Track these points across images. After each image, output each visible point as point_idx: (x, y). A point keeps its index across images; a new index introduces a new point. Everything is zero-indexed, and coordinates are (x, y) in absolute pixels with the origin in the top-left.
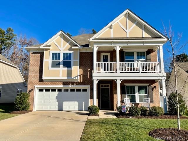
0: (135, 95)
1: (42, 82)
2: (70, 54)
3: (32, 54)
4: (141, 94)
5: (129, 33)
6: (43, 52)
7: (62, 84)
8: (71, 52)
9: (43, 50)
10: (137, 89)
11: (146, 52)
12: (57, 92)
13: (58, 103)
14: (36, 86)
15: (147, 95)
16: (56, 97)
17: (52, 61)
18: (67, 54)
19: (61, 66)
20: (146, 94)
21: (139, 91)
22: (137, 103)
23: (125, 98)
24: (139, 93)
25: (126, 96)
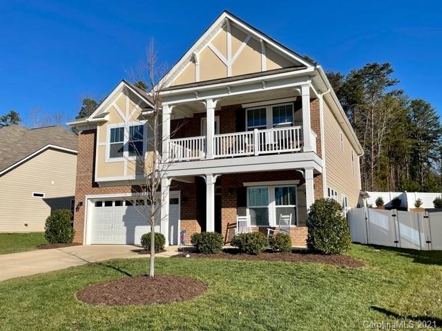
0: (267, 209)
1: (97, 189)
2: (142, 127)
3: (82, 134)
4: (282, 206)
5: (233, 66)
6: (96, 130)
7: (130, 191)
8: (144, 122)
9: (96, 124)
10: (271, 194)
11: (293, 104)
12: (124, 207)
13: (127, 230)
14: (88, 197)
15: (295, 208)
16: (124, 217)
17: (111, 145)
18: (136, 127)
19: (126, 153)
21: (277, 198)
22: (272, 226)
23: (245, 215)
24: (277, 204)
25: (248, 210)
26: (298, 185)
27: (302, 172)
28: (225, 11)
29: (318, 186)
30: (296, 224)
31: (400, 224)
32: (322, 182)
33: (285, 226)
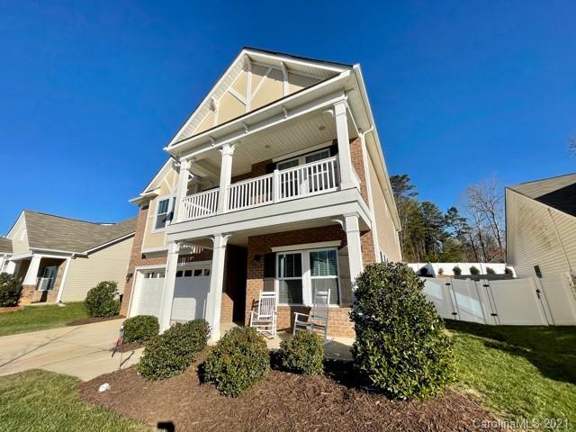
0: (301, 281)
1: (145, 260)
3: (142, 209)
4: (319, 277)
5: (252, 103)
9: (149, 197)
10: (305, 260)
11: (328, 150)
14: (137, 268)
15: (337, 279)
17: (158, 216)
20: (335, 277)
21: (312, 267)
22: (307, 305)
23: (273, 290)
24: (312, 274)
25: (277, 282)
26: (339, 248)
27: (341, 222)
28: (245, 48)
29: (367, 248)
30: (338, 303)
31: (456, 293)
32: (372, 241)
33: (323, 306)
